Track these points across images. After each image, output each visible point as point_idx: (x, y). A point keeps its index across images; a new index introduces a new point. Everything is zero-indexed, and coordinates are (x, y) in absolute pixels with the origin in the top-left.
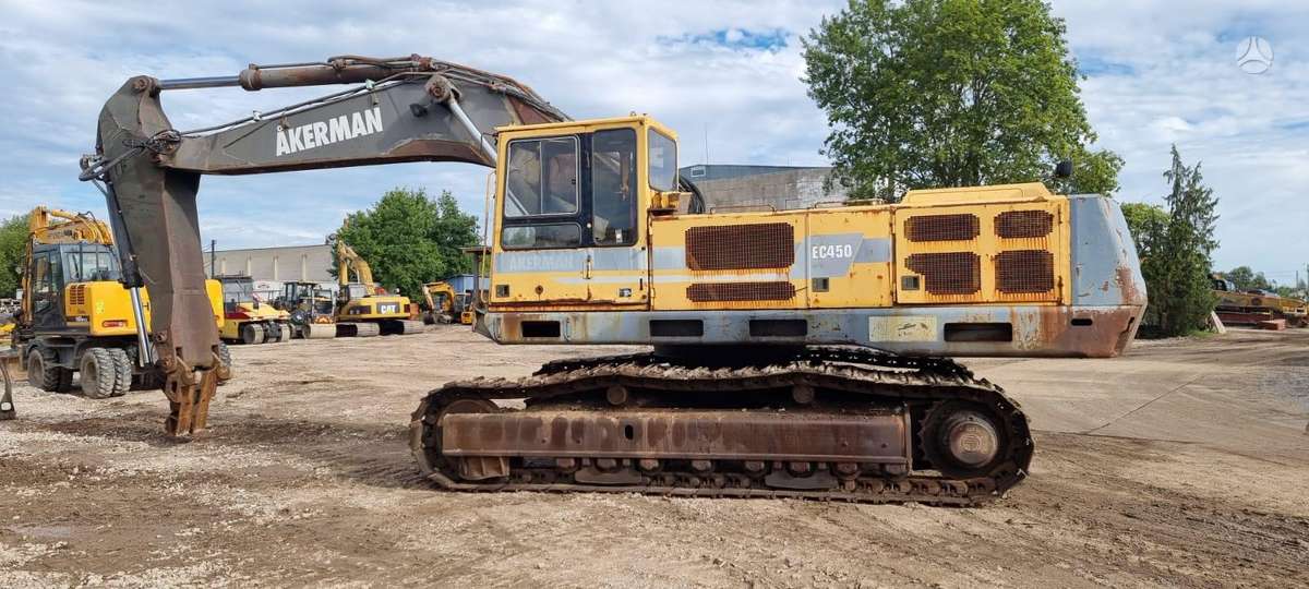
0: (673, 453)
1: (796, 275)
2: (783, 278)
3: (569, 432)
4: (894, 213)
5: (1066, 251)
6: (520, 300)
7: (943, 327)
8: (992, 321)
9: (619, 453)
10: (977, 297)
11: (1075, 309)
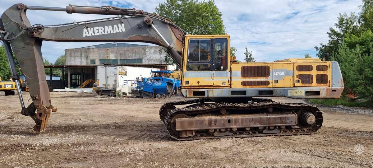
0: (241, 126)
1: (270, 79)
2: (267, 80)
3: (213, 122)
4: (294, 64)
5: (331, 74)
6: (192, 85)
7: (305, 92)
8: (316, 91)
9: (227, 127)
10: (312, 85)
11: (333, 88)
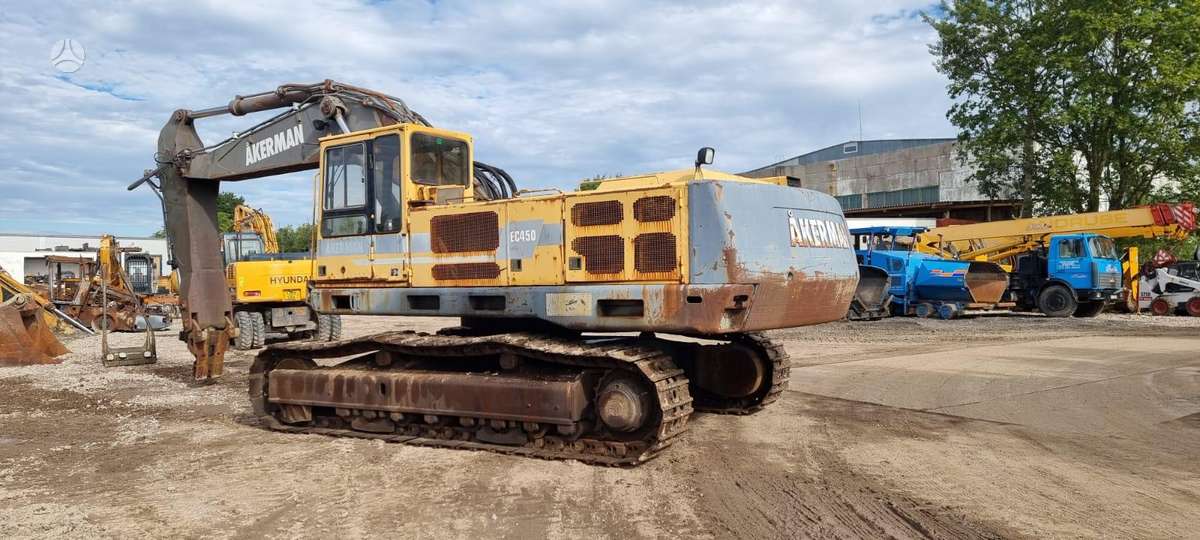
0: (411, 408)
1: (501, 257)
2: (491, 260)
3: (345, 388)
4: (564, 201)
5: (685, 234)
6: (332, 278)
7: (596, 303)
8: (630, 298)
9: (376, 406)
10: (621, 276)
11: (690, 287)
